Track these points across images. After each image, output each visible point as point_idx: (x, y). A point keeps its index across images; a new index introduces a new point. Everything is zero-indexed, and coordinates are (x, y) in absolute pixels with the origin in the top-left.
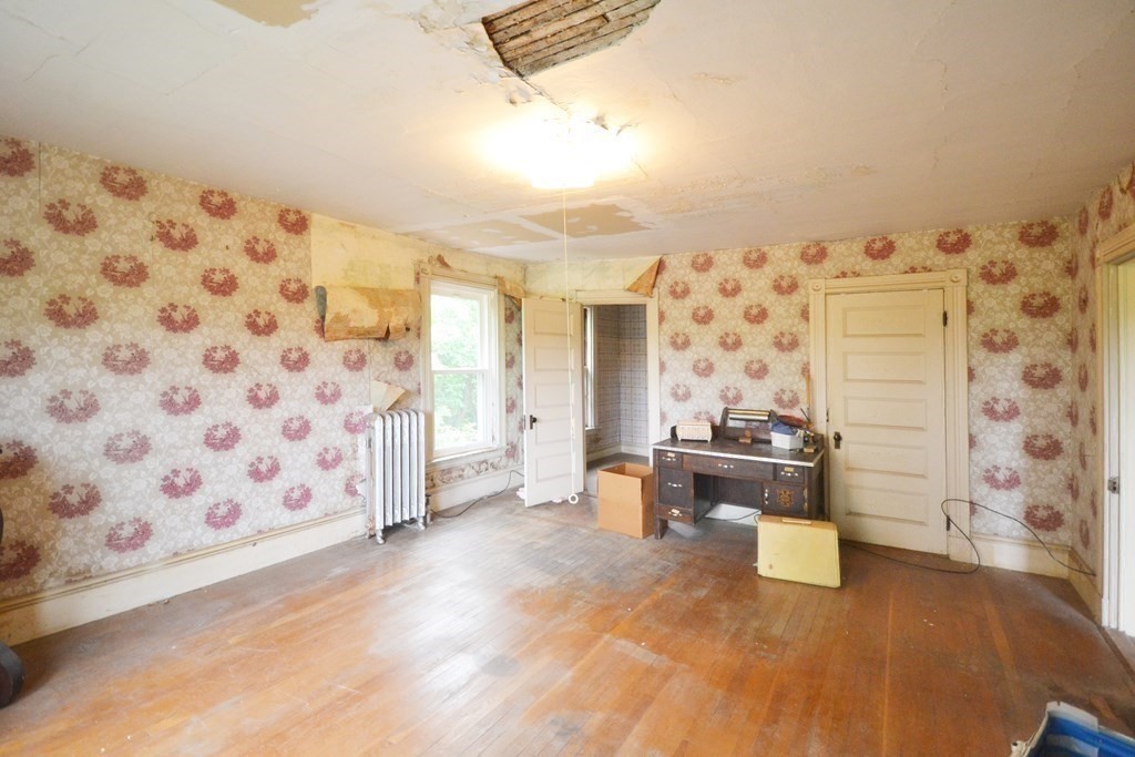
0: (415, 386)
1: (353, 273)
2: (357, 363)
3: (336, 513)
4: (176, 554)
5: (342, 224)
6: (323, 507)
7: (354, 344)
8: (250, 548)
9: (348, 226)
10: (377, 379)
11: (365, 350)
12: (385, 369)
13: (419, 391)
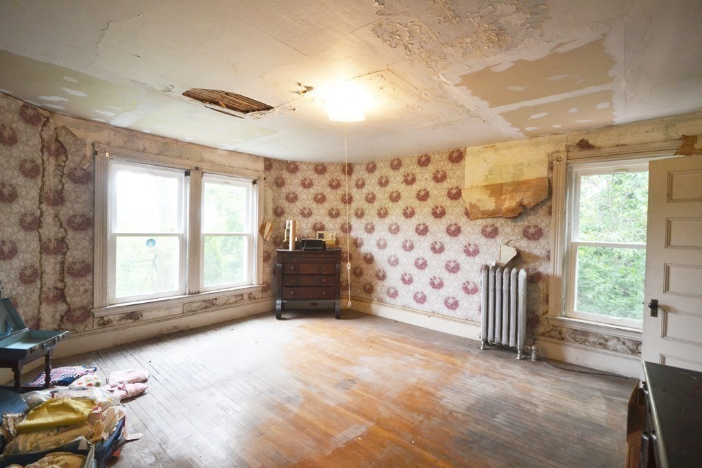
0: (544, 253)
1: (491, 176)
2: (492, 233)
3: (472, 321)
4: (404, 306)
5: (485, 147)
6: (465, 314)
7: (490, 221)
8: (427, 317)
9: (489, 147)
10: (507, 244)
11: (498, 225)
12: (514, 238)
13: (548, 257)
